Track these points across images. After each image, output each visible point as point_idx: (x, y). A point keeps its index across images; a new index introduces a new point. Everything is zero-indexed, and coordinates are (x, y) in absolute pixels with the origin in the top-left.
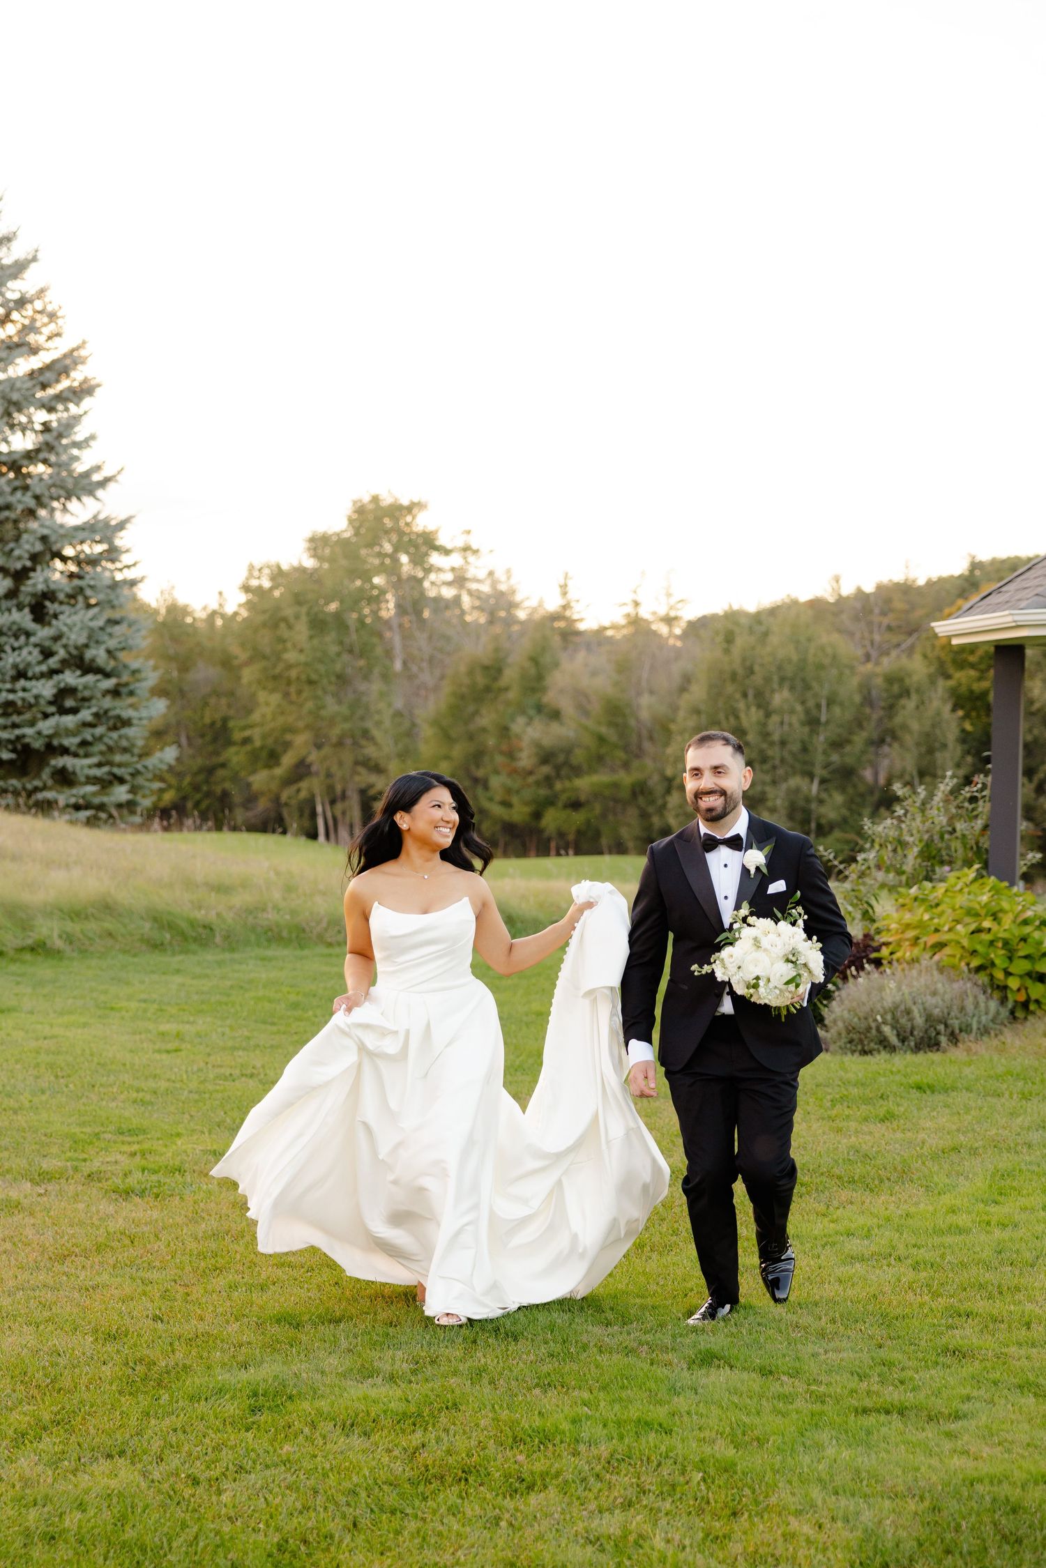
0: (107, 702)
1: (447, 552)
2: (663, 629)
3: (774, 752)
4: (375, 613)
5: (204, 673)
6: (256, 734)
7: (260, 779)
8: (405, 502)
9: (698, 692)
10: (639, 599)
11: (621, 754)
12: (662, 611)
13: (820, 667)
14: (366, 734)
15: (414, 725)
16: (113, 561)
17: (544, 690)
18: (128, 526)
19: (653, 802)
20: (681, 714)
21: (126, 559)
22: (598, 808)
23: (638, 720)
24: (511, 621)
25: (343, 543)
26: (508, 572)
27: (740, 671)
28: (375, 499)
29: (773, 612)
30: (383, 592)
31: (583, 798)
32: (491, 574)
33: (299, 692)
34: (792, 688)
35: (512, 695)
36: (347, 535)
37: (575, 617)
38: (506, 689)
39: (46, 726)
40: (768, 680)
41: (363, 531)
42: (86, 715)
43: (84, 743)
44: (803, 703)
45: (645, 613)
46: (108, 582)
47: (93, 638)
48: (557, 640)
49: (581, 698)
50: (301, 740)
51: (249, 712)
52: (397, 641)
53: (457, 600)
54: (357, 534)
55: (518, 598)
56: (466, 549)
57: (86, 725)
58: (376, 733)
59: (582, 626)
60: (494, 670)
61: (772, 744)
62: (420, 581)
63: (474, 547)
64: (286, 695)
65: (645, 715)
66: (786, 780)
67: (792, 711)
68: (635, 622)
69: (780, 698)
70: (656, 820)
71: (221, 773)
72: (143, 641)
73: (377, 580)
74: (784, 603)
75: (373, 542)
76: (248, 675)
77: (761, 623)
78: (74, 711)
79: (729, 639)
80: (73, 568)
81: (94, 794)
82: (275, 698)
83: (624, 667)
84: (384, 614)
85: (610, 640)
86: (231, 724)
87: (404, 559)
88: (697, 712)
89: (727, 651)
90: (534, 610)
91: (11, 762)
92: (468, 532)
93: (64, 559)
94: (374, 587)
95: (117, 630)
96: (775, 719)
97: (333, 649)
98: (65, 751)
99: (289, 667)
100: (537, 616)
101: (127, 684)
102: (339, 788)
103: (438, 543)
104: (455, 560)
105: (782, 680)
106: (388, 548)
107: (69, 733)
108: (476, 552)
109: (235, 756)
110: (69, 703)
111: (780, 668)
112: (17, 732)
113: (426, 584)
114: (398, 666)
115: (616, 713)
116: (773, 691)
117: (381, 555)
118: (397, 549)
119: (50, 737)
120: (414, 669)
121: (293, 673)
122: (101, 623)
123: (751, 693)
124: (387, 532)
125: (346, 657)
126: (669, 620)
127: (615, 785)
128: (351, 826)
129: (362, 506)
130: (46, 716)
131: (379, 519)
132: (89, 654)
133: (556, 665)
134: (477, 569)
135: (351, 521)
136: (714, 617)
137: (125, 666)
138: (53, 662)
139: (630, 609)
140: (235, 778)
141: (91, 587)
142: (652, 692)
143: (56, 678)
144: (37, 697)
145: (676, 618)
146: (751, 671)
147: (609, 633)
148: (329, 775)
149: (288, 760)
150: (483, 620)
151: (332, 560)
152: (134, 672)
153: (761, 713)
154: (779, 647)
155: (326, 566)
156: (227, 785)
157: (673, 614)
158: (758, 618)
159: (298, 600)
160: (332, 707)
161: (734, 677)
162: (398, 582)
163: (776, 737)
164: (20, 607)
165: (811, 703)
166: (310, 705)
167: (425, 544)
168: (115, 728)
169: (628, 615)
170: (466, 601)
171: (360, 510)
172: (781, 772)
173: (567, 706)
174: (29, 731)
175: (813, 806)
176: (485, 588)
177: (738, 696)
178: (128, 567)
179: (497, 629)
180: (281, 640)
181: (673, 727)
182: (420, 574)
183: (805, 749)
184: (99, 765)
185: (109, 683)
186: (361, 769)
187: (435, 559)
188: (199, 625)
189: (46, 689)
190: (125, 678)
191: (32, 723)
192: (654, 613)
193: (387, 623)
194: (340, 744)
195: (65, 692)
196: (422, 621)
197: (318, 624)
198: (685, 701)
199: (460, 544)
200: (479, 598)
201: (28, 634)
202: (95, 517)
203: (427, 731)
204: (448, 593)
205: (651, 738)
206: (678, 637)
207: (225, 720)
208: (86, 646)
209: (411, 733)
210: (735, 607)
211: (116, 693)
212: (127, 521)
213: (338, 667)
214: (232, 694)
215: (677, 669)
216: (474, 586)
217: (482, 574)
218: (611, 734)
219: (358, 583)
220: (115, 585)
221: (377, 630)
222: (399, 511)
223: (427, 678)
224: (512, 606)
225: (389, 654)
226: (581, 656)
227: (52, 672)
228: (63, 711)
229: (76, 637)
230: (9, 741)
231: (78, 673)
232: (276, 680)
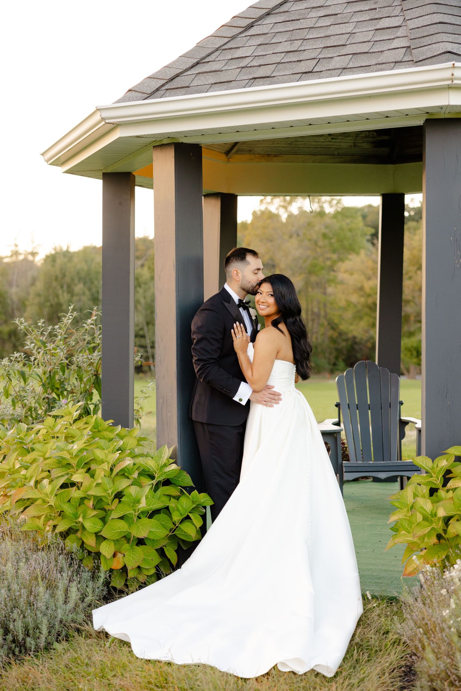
9: (40, 286)
11: (4, 316)
19: (18, 340)
20: (31, 296)
23: (11, 299)
27: (60, 276)
34: (85, 284)
40: (72, 280)
44: (90, 290)
65: (15, 298)
67: (84, 294)
68: (16, 254)
69: (79, 288)
88: (39, 295)
89: (53, 266)
105: (80, 279)
111: (78, 273)
116: (75, 285)
123: (65, 286)
139: (13, 248)
142: (18, 286)
146: (64, 275)
153: (69, 296)
154: (78, 263)
161: (56, 279)
165: (94, 290)
169: (12, 251)
177: (58, 287)
181: (27, 303)
198: (32, 290)
205: (17, 308)
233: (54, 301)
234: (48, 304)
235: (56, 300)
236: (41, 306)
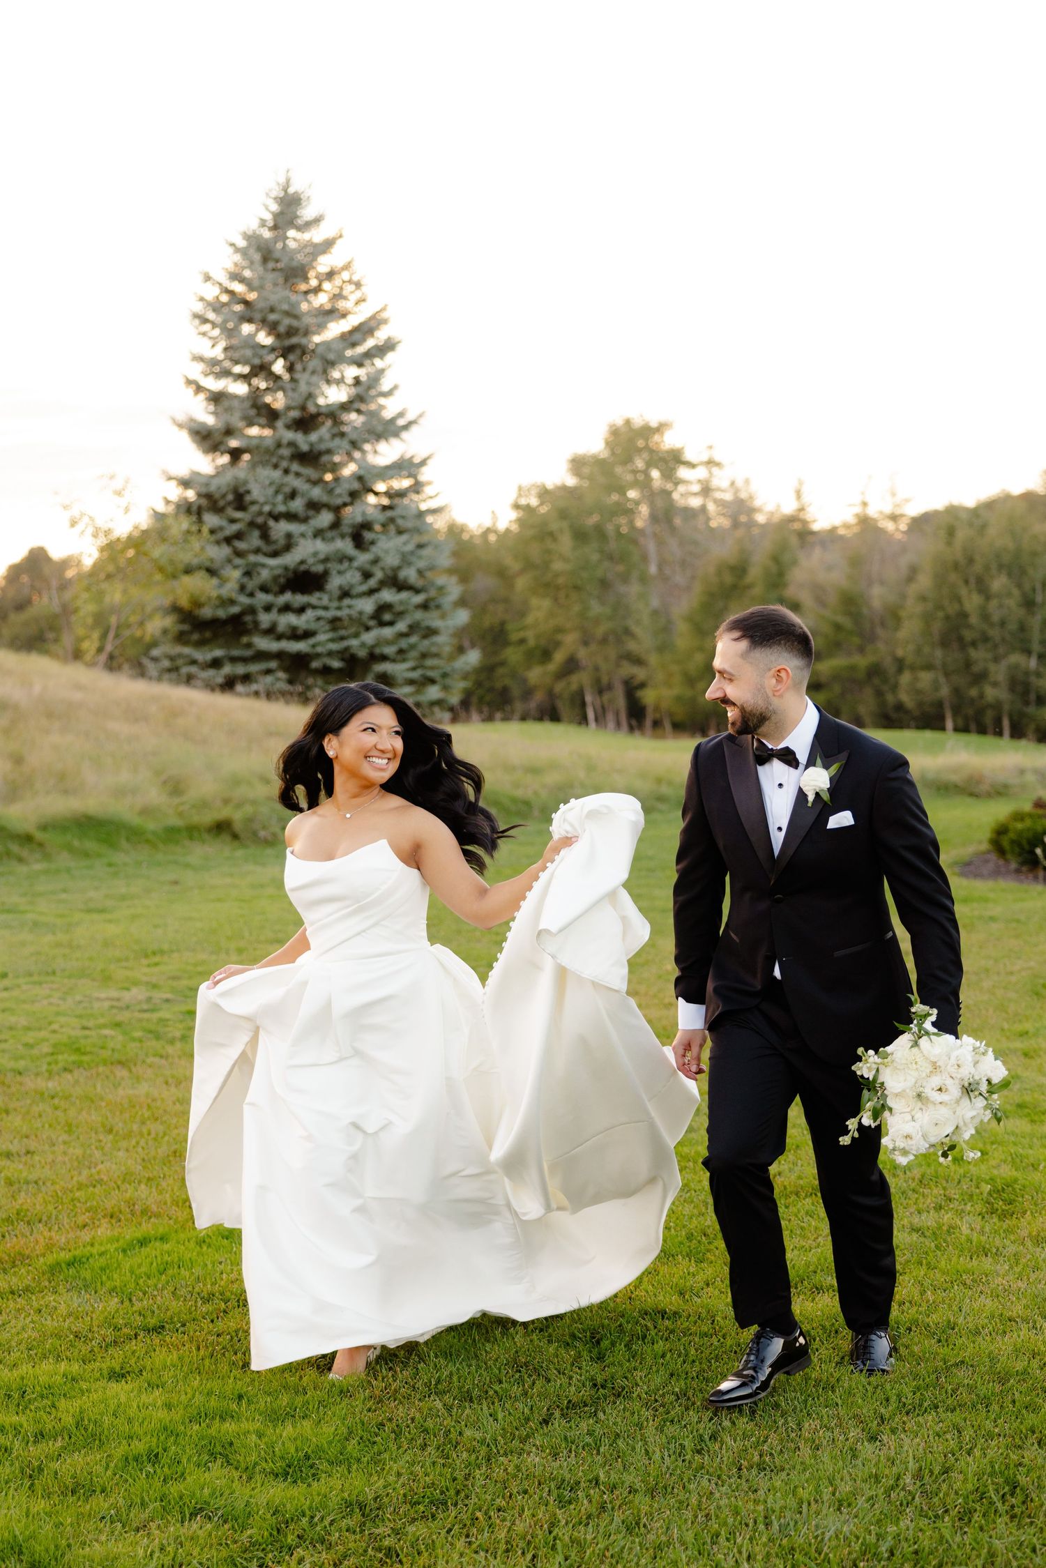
0: (419, 615)
1: (692, 466)
2: (890, 526)
3: (995, 633)
4: (631, 522)
5: (484, 583)
6: (530, 635)
7: (536, 675)
8: (654, 424)
9: (924, 582)
10: (866, 500)
11: (856, 640)
12: (888, 509)
13: (1034, 554)
14: (627, 632)
15: (669, 622)
16: (418, 492)
17: (785, 585)
18: (429, 462)
19: (885, 681)
20: (910, 602)
21: (428, 490)
22: (837, 688)
23: (870, 608)
24: (752, 524)
25: (598, 462)
26: (747, 482)
27: (963, 562)
28: (628, 422)
29: (990, 505)
30: (637, 503)
31: (823, 679)
32: (733, 483)
33: (567, 596)
34: (1010, 575)
35: (758, 590)
36: (602, 456)
37: (808, 520)
38: (749, 587)
39: (369, 638)
40: (987, 568)
41: (618, 451)
42: (401, 626)
43: (401, 651)
44: (1019, 586)
45: (872, 512)
46: (414, 512)
47: (406, 560)
48: (794, 541)
49: (819, 593)
50: (570, 640)
51: (522, 614)
52: (651, 547)
53: (703, 509)
54: (613, 453)
55: (757, 503)
56: (711, 463)
57: (402, 635)
58: (637, 630)
59: (816, 527)
60: (739, 569)
61: (992, 625)
62: (669, 493)
63: (717, 459)
64: (556, 600)
65: (876, 604)
66: (1005, 656)
67: (1009, 595)
68: (865, 522)
69: (999, 583)
70: (890, 698)
71: (501, 671)
72: (445, 561)
73: (632, 494)
74: (1000, 498)
75: (628, 460)
76: (521, 583)
77: (980, 516)
78: (391, 624)
79: (951, 532)
80: (385, 501)
81: (412, 694)
82: (546, 603)
83: (856, 562)
84: (639, 523)
85: (842, 537)
86: (509, 627)
87: (655, 474)
88: (923, 598)
89: (949, 544)
90: (772, 513)
91: (340, 670)
92: (711, 447)
93: (376, 494)
94: (629, 500)
95: (425, 552)
96: (994, 603)
97: (595, 557)
98: (384, 658)
99: (557, 575)
100: (776, 519)
101: (433, 599)
102: (605, 680)
103: (683, 459)
104: (701, 473)
105: (1001, 567)
106: (640, 464)
107: (389, 643)
108: (718, 465)
109: (513, 655)
110: (387, 617)
111: (998, 556)
112: (345, 644)
113: (675, 496)
114: (653, 569)
115: (851, 603)
116: (993, 577)
117: (635, 472)
118: (649, 464)
119: (373, 647)
120: (667, 571)
121: (561, 580)
122: (410, 547)
123: (972, 580)
124: (639, 450)
125: (606, 564)
126: (894, 518)
127: (853, 668)
128: (617, 714)
129: (616, 430)
130: (368, 629)
131: (631, 441)
132: (402, 574)
133: (795, 562)
134: (721, 480)
135: (607, 443)
136: (936, 514)
137: (432, 584)
138: (372, 583)
139: (858, 510)
140: (514, 675)
141: (403, 517)
142: (882, 583)
143: (376, 596)
144: (361, 613)
145: (902, 516)
146: (971, 561)
147: (841, 532)
148: (597, 669)
149: (559, 657)
150: (725, 523)
151: (591, 478)
152: (441, 589)
153: (982, 598)
154: (996, 537)
155: (586, 484)
156: (508, 682)
157: (898, 512)
158: (975, 512)
159: (563, 514)
160: (596, 608)
161: (956, 566)
162: (651, 495)
163: (996, 618)
164: (343, 536)
165: (1027, 587)
166: (577, 608)
167: (673, 461)
168: (425, 637)
169: (857, 515)
170: (711, 507)
171: (615, 432)
172: (1001, 650)
173: (806, 598)
174: (354, 643)
175: (1033, 679)
176: (728, 497)
177: (960, 583)
178: (431, 497)
179: (740, 533)
180: (548, 552)
181: (903, 614)
182: (669, 486)
183: (1022, 628)
184: (414, 669)
185: (419, 599)
186: (625, 663)
187: (683, 472)
188: (477, 541)
189: (367, 606)
190: (433, 593)
191: (356, 635)
192: (881, 513)
193: (641, 532)
194: (604, 641)
195: (383, 608)
196: (673, 530)
197: (580, 536)
198: (913, 590)
199: (705, 458)
200: (723, 505)
201: (351, 559)
202: (402, 457)
203: (682, 627)
204: (695, 502)
205: (883, 624)
206: (903, 532)
207: (503, 624)
208: (399, 568)
209: (667, 629)
210: (956, 502)
211: (425, 606)
212: (428, 458)
213: (599, 573)
214: (506, 600)
215: (904, 562)
216: (718, 495)
217: (725, 484)
218: (846, 622)
219: (615, 497)
220: (421, 515)
221: (633, 538)
222: (648, 431)
223: (679, 579)
224: (752, 510)
225: (645, 558)
226: (817, 553)
227: (371, 592)
228: (382, 624)
229: (391, 560)
230: (338, 652)
231: (394, 590)
232: (547, 586)
233: (952, 609)
234: (940, 614)
235: (956, 607)
236: (927, 618)
